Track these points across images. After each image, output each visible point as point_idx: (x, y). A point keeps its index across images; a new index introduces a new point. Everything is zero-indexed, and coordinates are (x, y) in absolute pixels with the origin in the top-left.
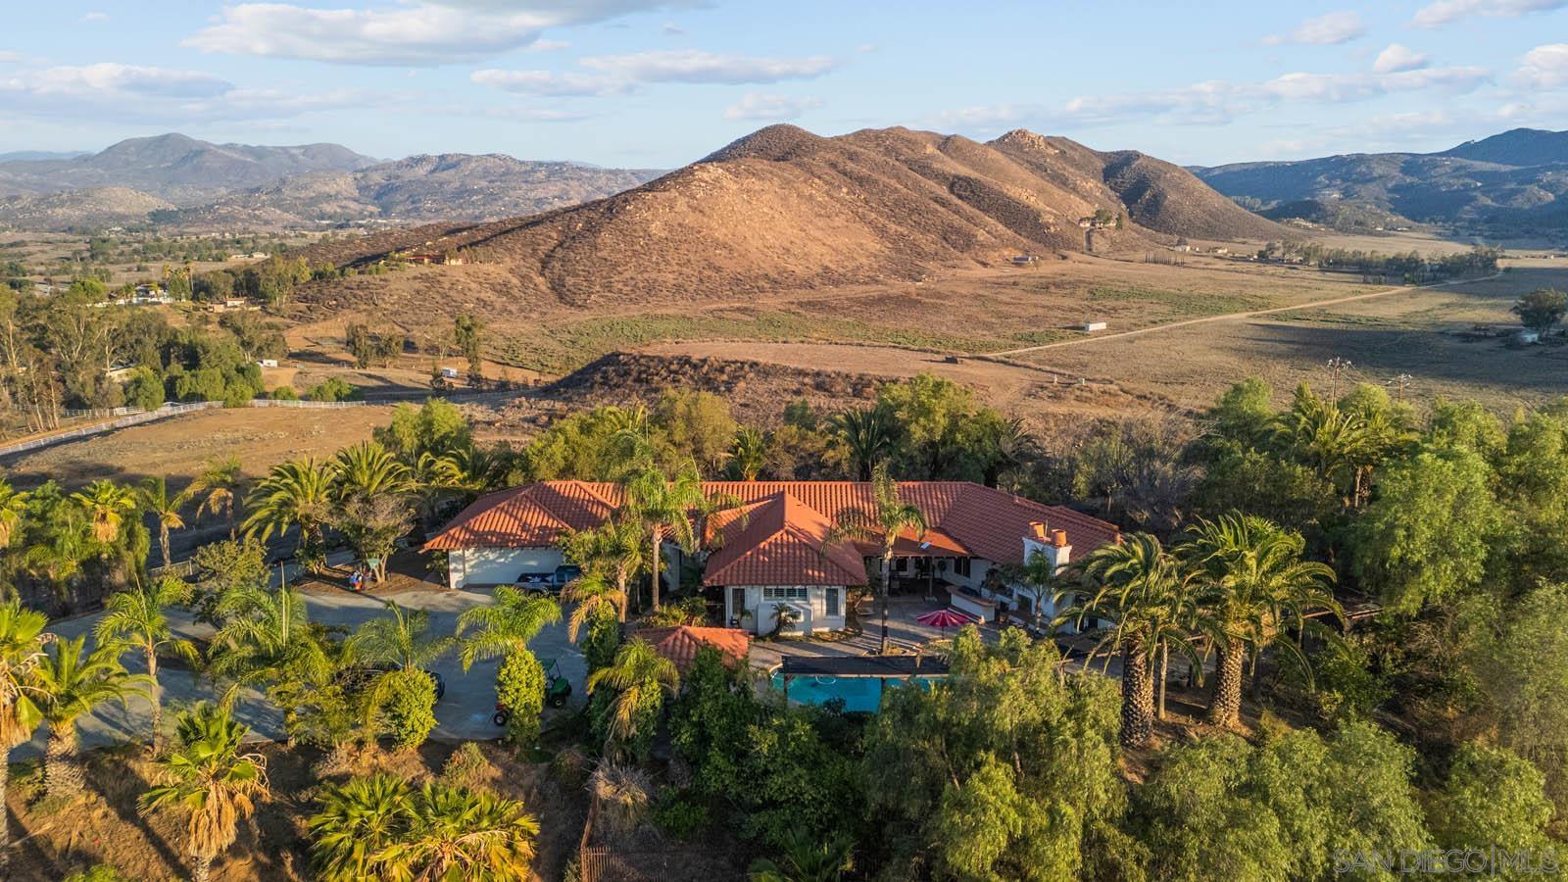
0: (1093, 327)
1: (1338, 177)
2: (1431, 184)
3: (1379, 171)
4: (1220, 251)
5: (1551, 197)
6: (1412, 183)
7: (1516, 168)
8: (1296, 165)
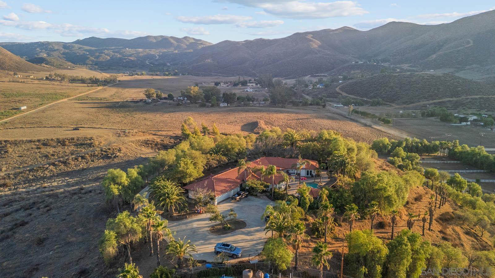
0: (23, 108)
1: (43, 49)
2: (73, 52)
3: (56, 48)
4: (31, 77)
5: (109, 58)
6: (68, 52)
7: (96, 48)
8: (26, 44)
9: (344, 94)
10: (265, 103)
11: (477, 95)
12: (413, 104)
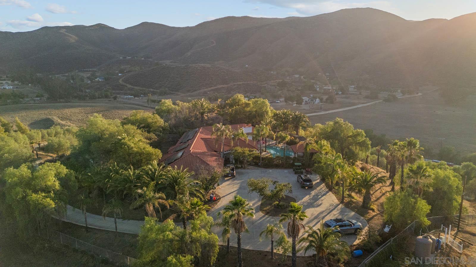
9: (129, 86)
10: (40, 99)
11: (240, 82)
12: (196, 92)
